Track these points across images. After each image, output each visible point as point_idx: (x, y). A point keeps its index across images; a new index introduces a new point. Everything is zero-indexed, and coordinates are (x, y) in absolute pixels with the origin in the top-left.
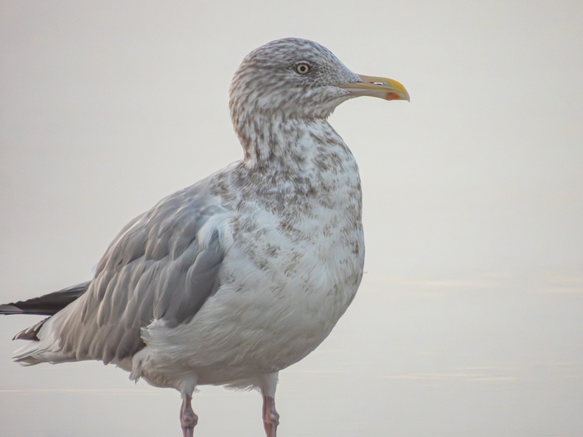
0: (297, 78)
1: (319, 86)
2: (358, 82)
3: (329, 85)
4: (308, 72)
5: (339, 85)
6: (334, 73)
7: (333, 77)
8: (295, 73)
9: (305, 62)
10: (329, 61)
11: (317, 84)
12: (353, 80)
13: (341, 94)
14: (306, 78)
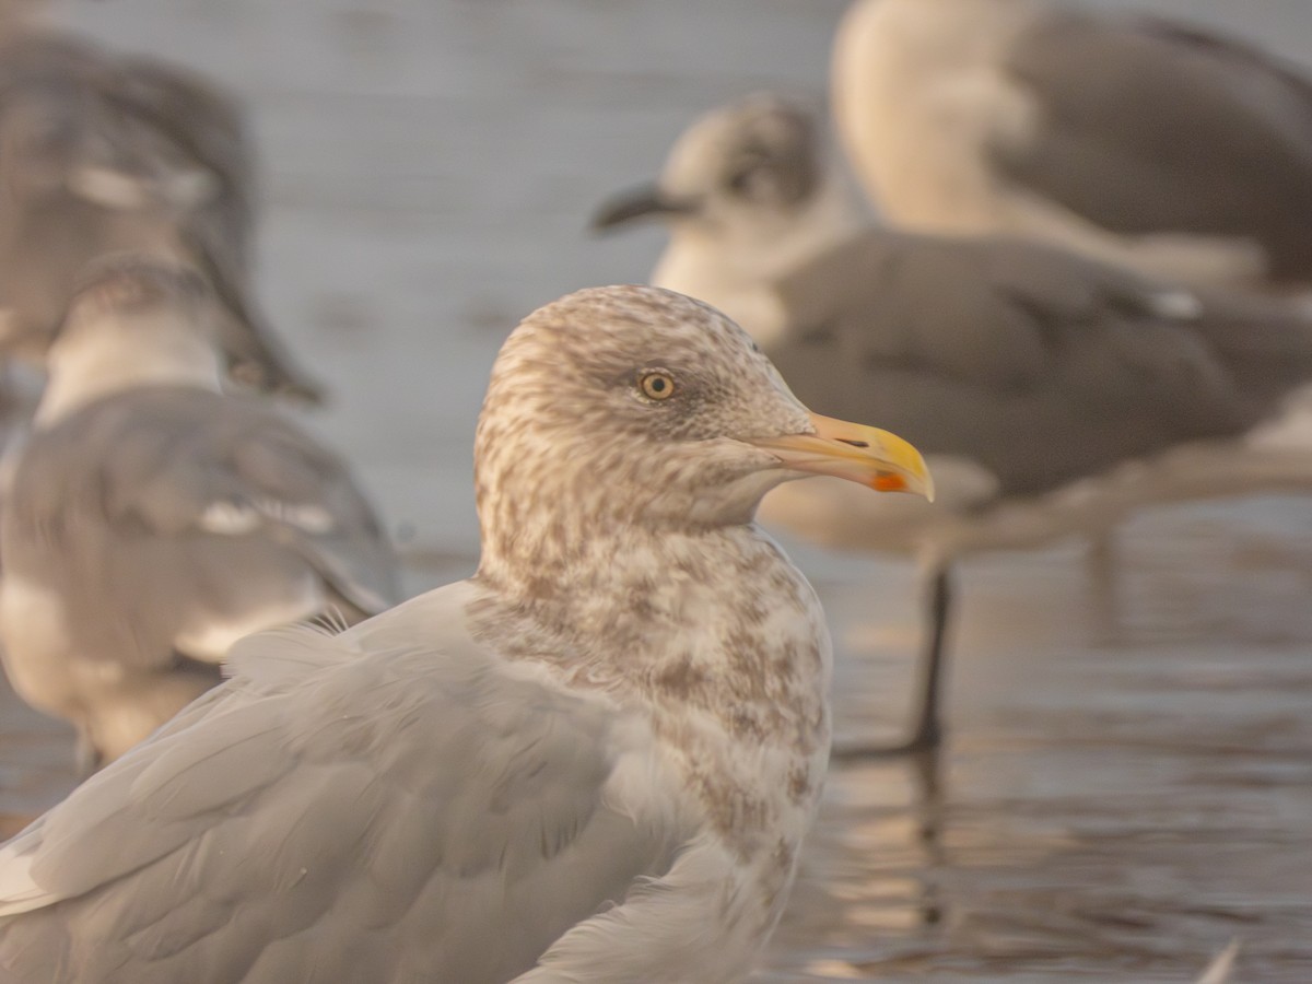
0: (638, 407)
1: (698, 437)
2: (804, 434)
3: (726, 435)
4: (671, 396)
5: (753, 438)
6: (742, 405)
7: (740, 414)
8: (635, 394)
9: (664, 371)
10: (735, 372)
11: (692, 431)
12: (790, 428)
13: (757, 463)
14: (664, 410)
